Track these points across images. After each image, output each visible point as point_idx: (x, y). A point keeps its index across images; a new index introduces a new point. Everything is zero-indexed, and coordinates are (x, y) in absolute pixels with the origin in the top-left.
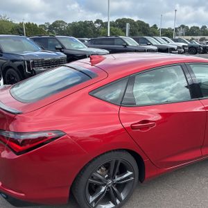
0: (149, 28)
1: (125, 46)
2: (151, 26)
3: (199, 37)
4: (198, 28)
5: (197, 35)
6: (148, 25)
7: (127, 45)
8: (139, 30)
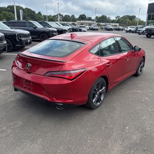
0: (36, 14)
1: (35, 28)
2: (36, 13)
3: (71, 23)
4: (69, 16)
5: (69, 21)
6: (34, 12)
7: (36, 27)
8: (28, 16)
